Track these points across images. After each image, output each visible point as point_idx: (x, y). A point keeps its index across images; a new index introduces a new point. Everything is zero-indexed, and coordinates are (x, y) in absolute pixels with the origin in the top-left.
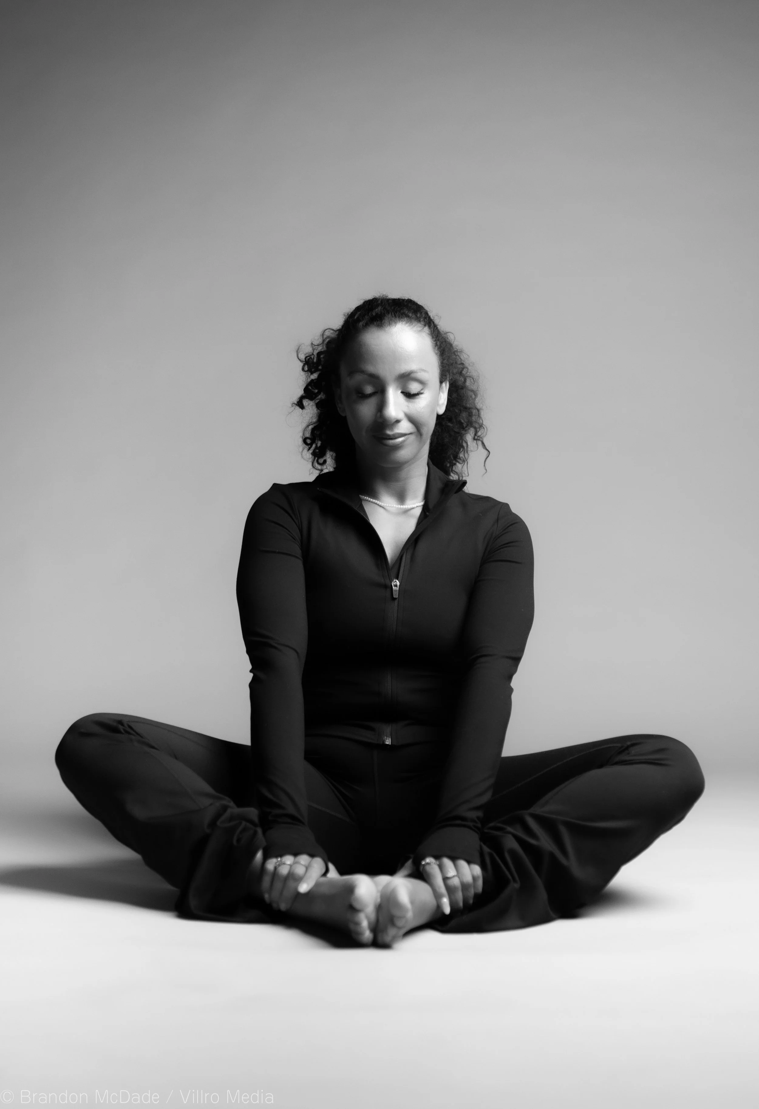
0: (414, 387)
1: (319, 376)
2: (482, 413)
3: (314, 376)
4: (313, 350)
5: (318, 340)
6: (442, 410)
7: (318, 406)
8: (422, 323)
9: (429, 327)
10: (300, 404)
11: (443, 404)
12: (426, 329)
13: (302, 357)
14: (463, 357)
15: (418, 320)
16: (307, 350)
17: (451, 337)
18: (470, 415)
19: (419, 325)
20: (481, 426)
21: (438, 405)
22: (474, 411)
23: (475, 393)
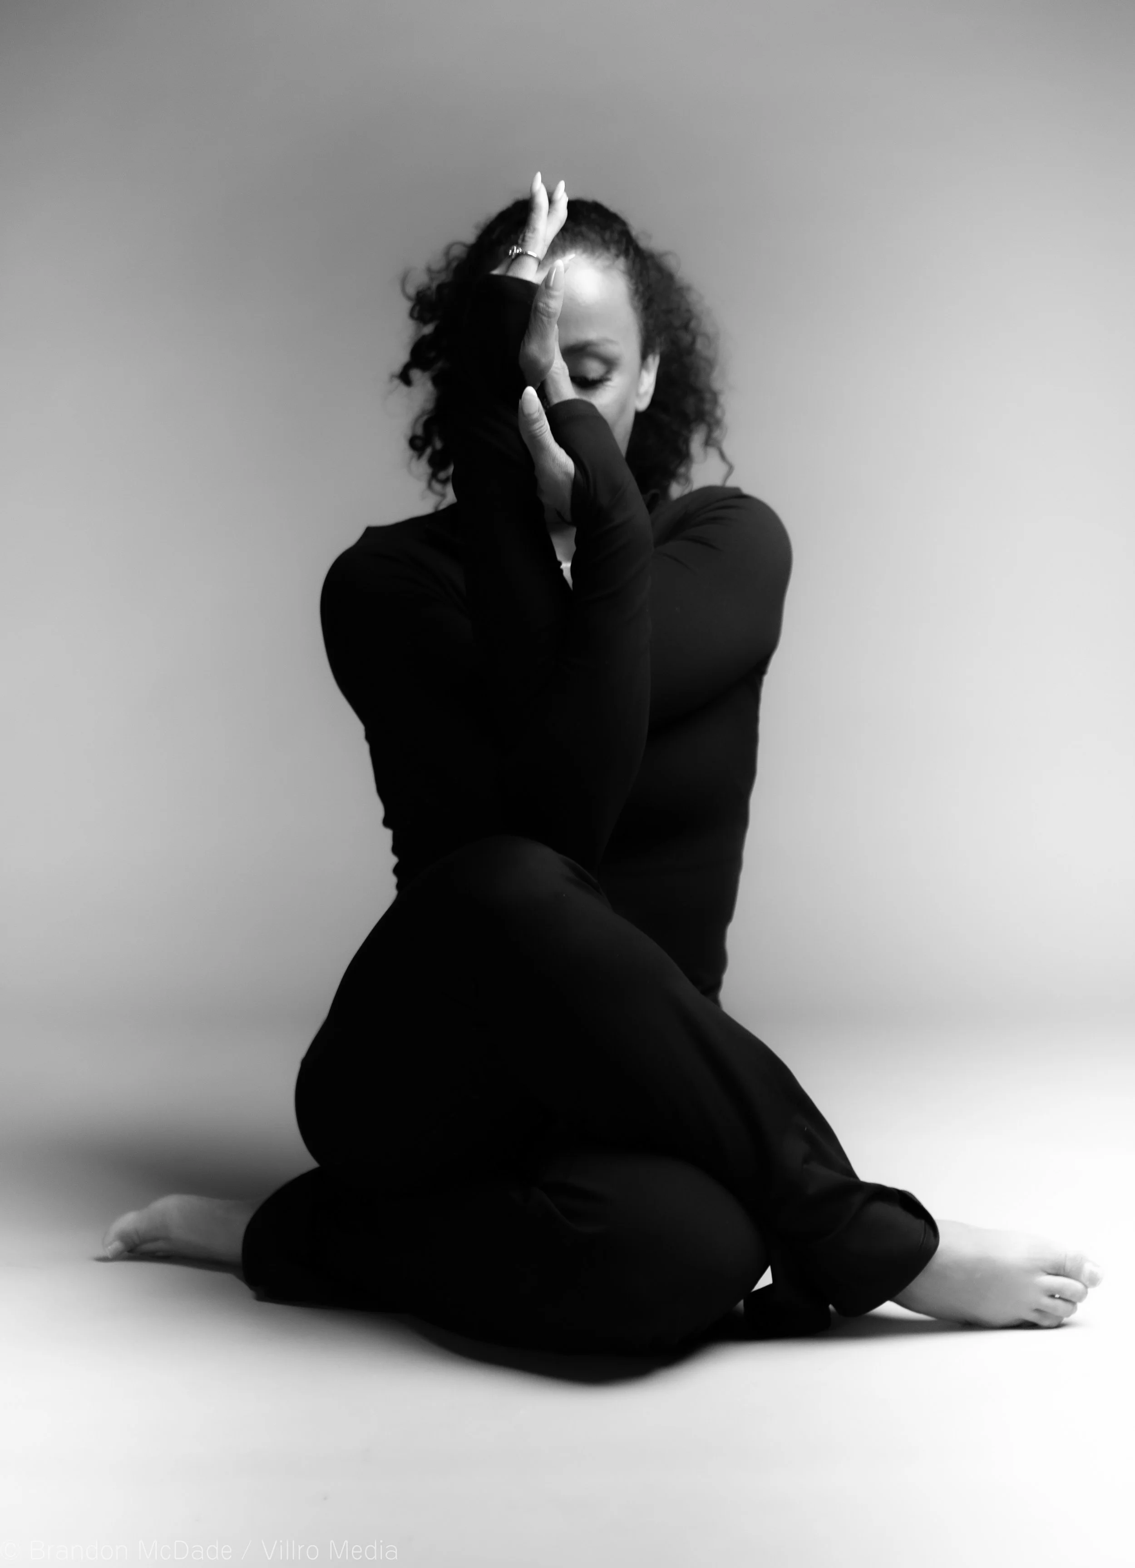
0: (594, 369)
1: (436, 329)
2: (722, 399)
3: (428, 329)
4: (432, 279)
5: (439, 263)
6: (643, 404)
7: (436, 381)
8: (613, 251)
9: (626, 254)
10: (405, 377)
11: (646, 393)
12: (621, 263)
13: (412, 291)
14: (692, 297)
15: (606, 245)
16: (419, 279)
17: (671, 263)
18: (702, 400)
19: (606, 255)
20: (718, 422)
21: (638, 395)
22: (708, 396)
23: (711, 364)
